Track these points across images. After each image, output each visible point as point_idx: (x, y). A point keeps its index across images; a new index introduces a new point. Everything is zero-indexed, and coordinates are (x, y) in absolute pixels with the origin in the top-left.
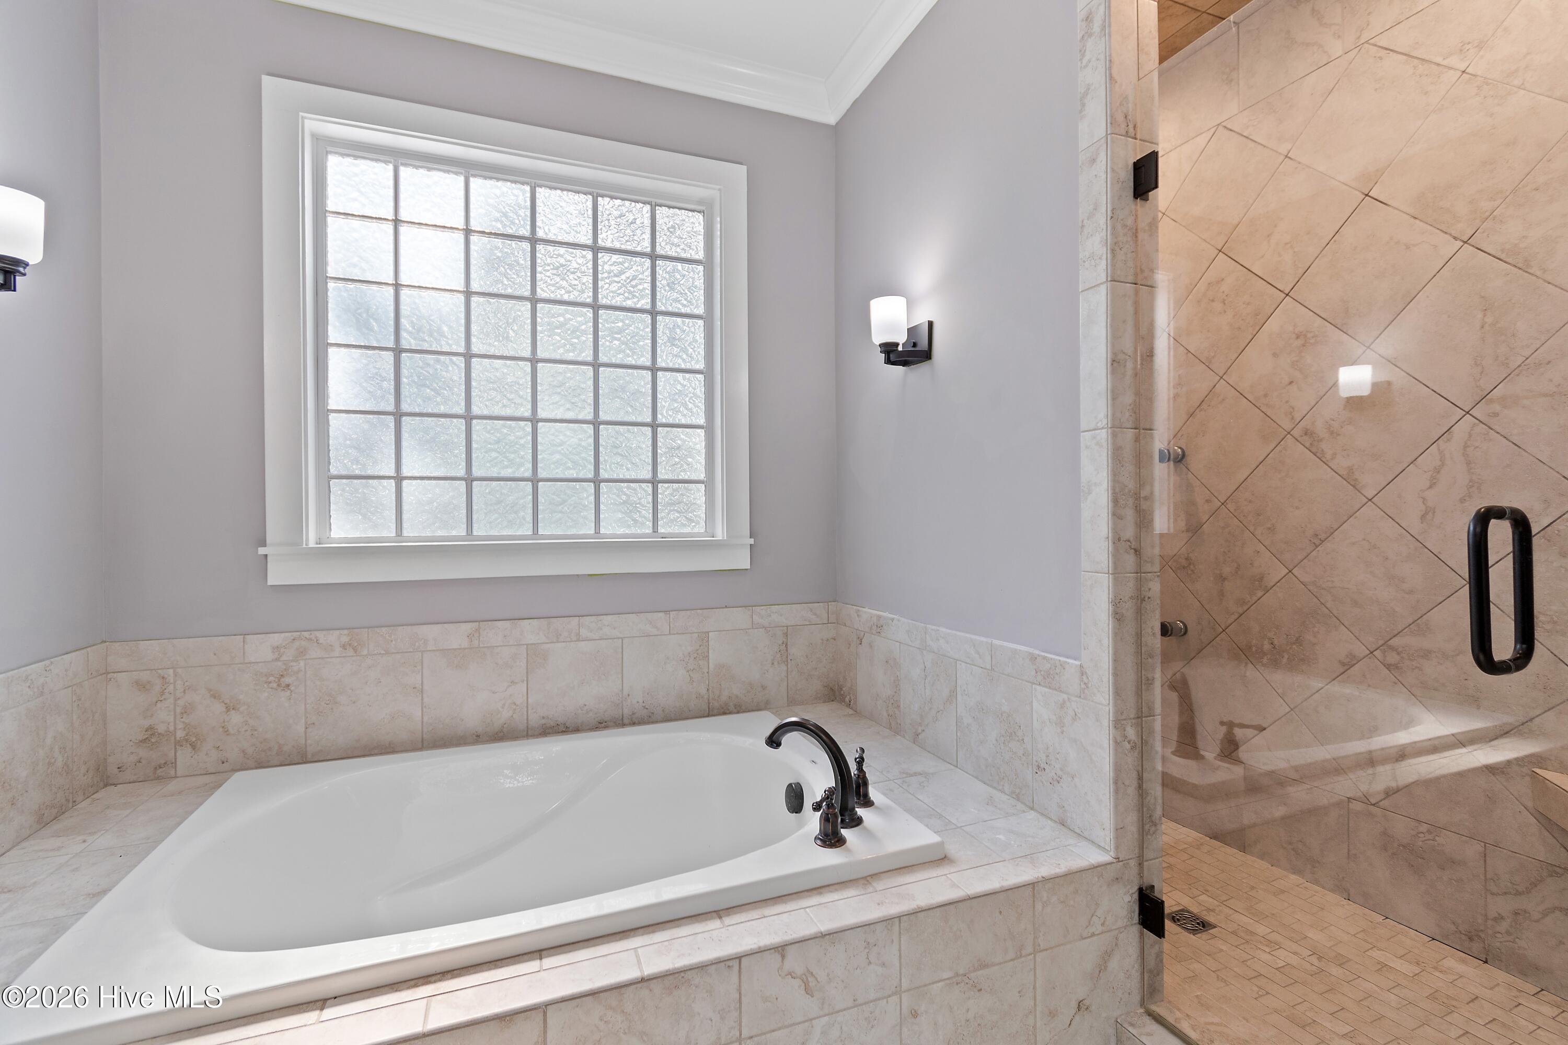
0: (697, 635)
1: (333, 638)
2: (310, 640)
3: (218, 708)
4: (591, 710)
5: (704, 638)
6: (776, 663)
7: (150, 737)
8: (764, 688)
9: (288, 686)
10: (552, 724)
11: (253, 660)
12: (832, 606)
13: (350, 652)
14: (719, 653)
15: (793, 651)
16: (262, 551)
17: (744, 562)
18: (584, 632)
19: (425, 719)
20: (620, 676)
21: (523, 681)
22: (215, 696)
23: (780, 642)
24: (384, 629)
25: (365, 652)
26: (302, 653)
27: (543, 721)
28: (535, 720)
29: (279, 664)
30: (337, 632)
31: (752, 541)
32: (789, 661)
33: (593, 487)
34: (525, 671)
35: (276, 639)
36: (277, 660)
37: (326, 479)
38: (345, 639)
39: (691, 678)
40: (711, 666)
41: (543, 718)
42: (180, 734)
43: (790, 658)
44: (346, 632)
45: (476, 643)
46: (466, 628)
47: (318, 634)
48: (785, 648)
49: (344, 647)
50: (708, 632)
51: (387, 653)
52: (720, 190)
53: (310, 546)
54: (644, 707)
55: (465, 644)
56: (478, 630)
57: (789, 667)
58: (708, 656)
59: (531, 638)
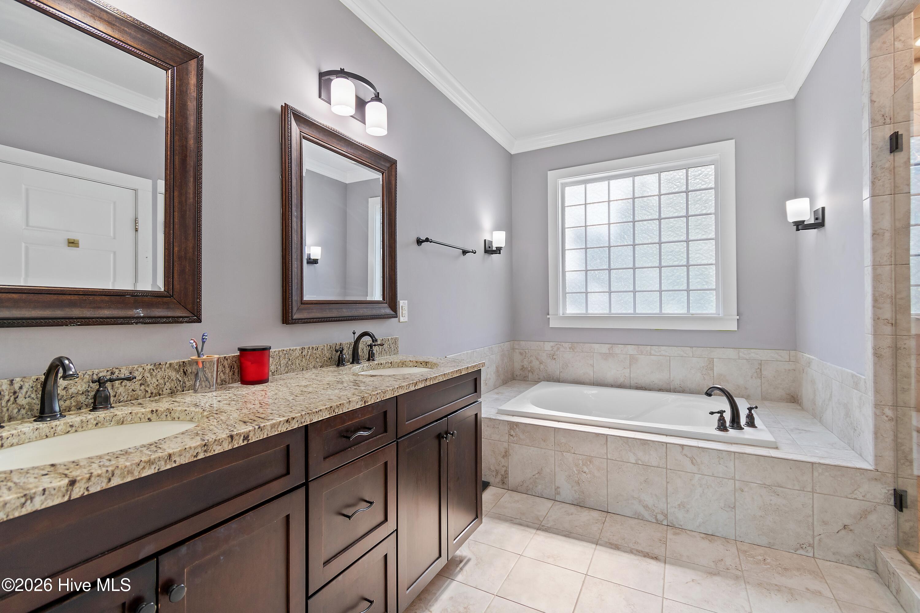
0: (707, 359)
1: (567, 345)
2: (560, 345)
3: (538, 363)
4: (656, 384)
5: (711, 361)
6: (754, 378)
7: (523, 368)
8: (746, 389)
9: (555, 359)
10: (640, 386)
11: (546, 349)
12: (792, 353)
13: (572, 350)
14: (719, 368)
15: (764, 373)
16: (548, 316)
17: (733, 327)
18: (653, 352)
19: (594, 376)
20: (669, 372)
21: (628, 368)
22: (537, 359)
23: (757, 368)
24: (581, 344)
25: (576, 351)
26: (558, 349)
27: (636, 385)
28: (633, 383)
29: (553, 351)
30: (568, 343)
31: (738, 317)
32: (762, 378)
33: (659, 294)
34: (629, 365)
35: (552, 344)
36: (552, 350)
37: (565, 294)
38: (570, 346)
39: (704, 378)
40: (715, 374)
41: (636, 383)
42: (529, 369)
43: (763, 376)
44: (570, 344)
45: (611, 352)
46: (608, 346)
47: (563, 343)
48: (760, 371)
49: (570, 348)
50: (713, 358)
51: (582, 352)
52: (719, 155)
53: (561, 315)
54: (680, 387)
55: (607, 352)
56: (612, 347)
57: (762, 380)
58: (713, 369)
59: (631, 352)
